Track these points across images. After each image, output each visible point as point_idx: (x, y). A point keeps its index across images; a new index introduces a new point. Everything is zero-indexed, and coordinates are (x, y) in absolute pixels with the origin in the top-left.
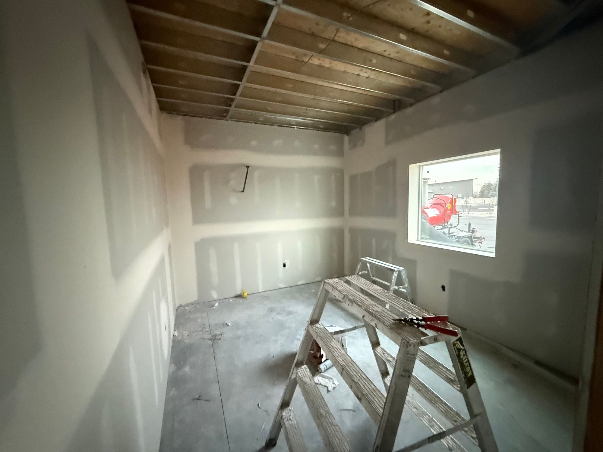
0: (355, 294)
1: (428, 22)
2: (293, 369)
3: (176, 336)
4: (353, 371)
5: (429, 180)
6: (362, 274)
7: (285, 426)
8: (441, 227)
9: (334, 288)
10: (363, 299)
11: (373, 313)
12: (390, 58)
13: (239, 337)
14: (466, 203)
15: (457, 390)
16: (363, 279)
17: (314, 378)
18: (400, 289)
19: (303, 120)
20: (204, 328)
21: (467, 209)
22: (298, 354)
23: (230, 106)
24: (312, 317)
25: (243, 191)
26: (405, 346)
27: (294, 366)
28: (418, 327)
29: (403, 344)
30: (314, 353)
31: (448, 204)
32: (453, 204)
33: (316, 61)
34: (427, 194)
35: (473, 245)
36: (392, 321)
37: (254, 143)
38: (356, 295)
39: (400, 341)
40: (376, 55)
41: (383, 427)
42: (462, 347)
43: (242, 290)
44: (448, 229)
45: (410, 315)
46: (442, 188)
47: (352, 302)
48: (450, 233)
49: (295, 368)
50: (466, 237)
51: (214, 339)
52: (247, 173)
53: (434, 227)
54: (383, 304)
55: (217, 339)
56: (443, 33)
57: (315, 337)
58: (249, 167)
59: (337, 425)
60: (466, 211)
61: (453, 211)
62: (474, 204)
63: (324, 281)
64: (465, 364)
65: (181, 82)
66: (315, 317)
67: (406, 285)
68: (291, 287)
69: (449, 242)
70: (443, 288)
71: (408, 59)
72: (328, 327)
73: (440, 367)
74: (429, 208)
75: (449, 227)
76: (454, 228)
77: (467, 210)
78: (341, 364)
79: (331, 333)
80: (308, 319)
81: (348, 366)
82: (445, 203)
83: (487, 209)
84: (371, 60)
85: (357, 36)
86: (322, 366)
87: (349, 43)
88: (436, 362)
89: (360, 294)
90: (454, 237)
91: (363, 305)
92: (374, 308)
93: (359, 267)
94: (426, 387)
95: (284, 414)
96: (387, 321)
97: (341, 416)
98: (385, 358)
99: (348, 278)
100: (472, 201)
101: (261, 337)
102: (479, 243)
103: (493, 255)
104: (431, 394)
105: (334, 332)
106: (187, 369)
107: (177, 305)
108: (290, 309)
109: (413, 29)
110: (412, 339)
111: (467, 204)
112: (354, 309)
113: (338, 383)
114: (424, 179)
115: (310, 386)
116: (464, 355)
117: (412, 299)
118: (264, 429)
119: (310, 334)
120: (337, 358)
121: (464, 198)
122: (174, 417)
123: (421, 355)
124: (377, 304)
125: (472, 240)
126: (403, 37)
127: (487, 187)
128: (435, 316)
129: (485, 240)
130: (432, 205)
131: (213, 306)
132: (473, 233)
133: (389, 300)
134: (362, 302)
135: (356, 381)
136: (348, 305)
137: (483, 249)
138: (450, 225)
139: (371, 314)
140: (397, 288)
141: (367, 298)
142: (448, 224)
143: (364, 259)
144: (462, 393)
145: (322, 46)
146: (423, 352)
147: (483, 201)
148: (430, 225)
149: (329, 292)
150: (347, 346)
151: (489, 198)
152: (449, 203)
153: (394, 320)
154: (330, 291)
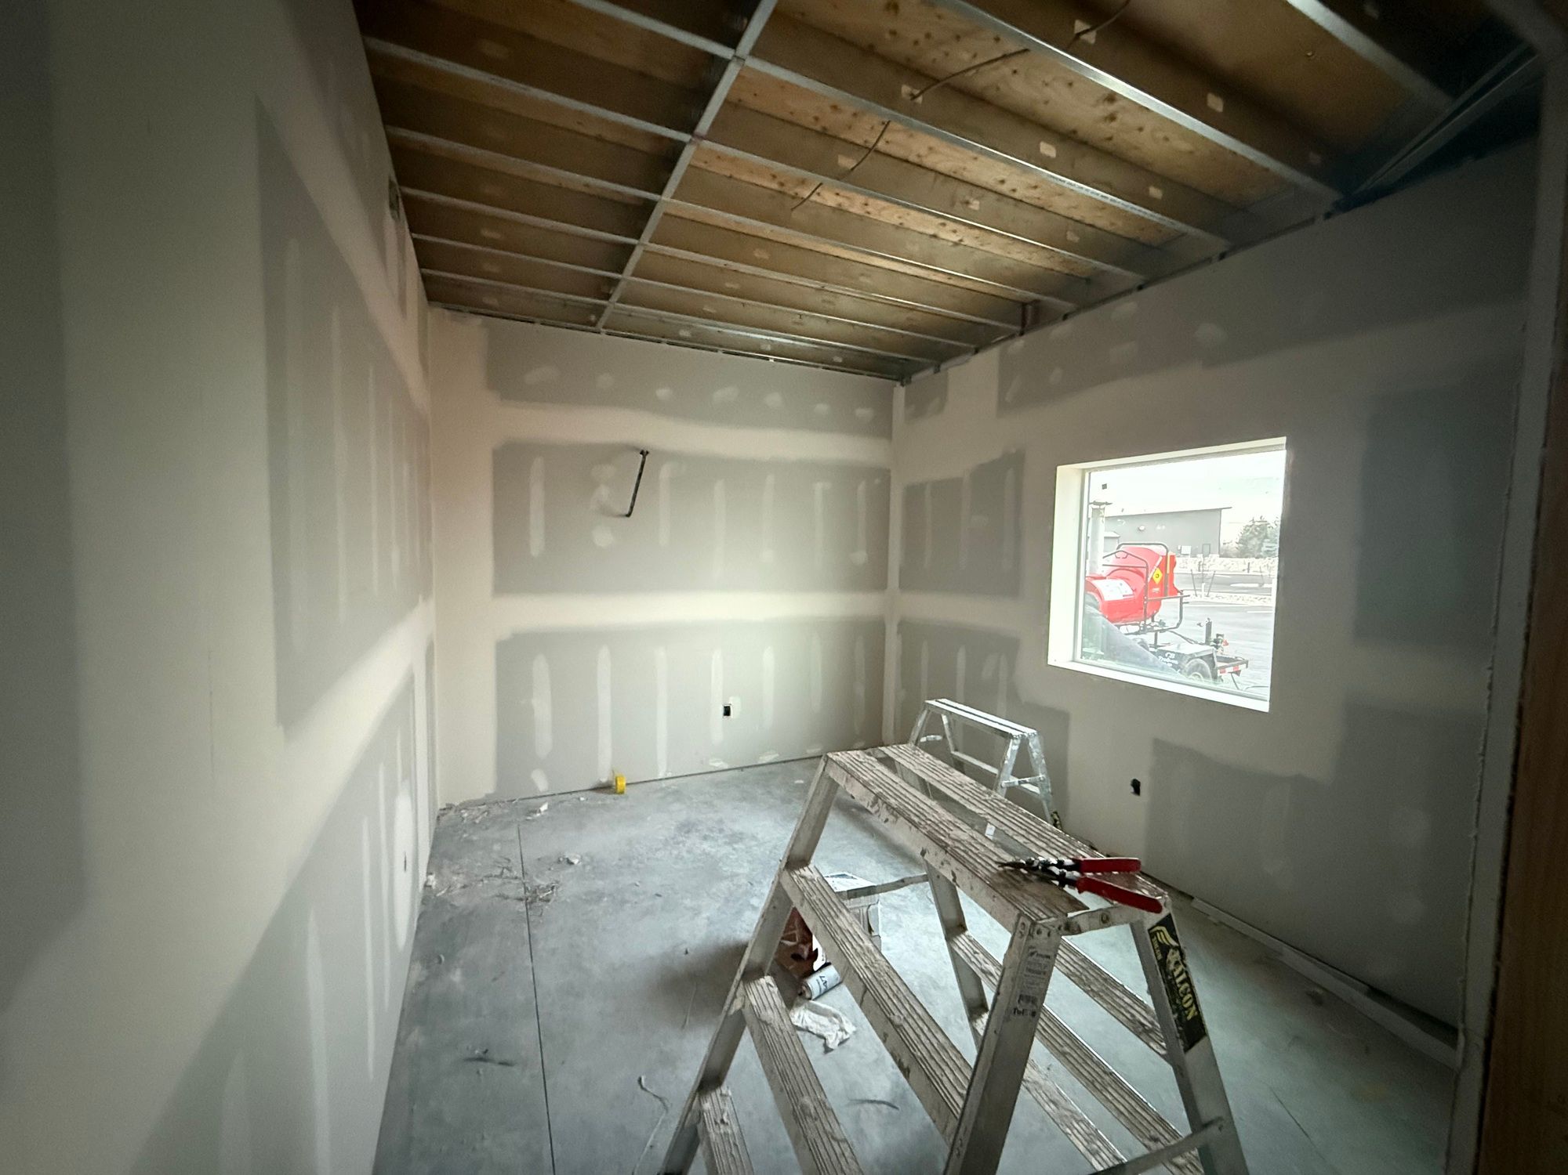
0: (904, 792)
1: (1112, 118)
2: (736, 988)
3: (430, 886)
4: (892, 997)
5: (1107, 507)
6: (927, 741)
7: (709, 1138)
8: (1136, 629)
9: (852, 776)
10: (925, 807)
11: (947, 845)
12: (1015, 199)
13: (599, 896)
14: (1201, 569)
15: (1158, 1053)
16: (927, 755)
17: (791, 1014)
18: (1025, 786)
19: (792, 342)
20: (508, 869)
21: (1203, 584)
22: (750, 946)
23: (607, 297)
24: (792, 849)
25: (629, 515)
26: (1024, 932)
27: (738, 976)
28: (1062, 885)
29: (1020, 928)
30: (795, 946)
31: (1154, 570)
32: (1168, 572)
33: (829, 198)
34: (1101, 542)
35: (1215, 677)
36: (996, 866)
37: (663, 393)
38: (908, 795)
39: (1013, 921)
40: (980, 192)
41: (961, 1145)
42: (1174, 943)
43: (613, 772)
44: (1154, 633)
45: (1043, 853)
46: (1142, 528)
47: (897, 812)
48: (1158, 644)
49: (741, 985)
50: (1201, 658)
51: (533, 899)
52: (642, 466)
53: (1119, 627)
54: (979, 823)
55: (540, 899)
56: (1148, 146)
57: (796, 902)
58: (647, 453)
59: (845, 1141)
60: (1201, 590)
61: (1168, 588)
62: (1222, 571)
63: (827, 757)
64: (1178, 986)
65: (486, 233)
66: (799, 850)
67: (1041, 776)
68: (742, 769)
69: (1153, 666)
70: (1136, 786)
71: (1060, 205)
72: (834, 879)
73: (1118, 993)
74: (1105, 578)
75: (1156, 628)
76: (1167, 632)
77: (1203, 588)
78: (862, 976)
79: (840, 894)
80: (782, 854)
81: (879, 983)
82: (1147, 568)
83: (1256, 585)
84: (967, 203)
85: (934, 142)
86: (813, 983)
87: (913, 158)
88: (1108, 980)
89: (918, 794)
90: (1169, 655)
91: (923, 823)
92: (950, 832)
93: (920, 723)
94: (1080, 1046)
95: (707, 1106)
96: (983, 866)
97: (857, 1119)
98: (979, 966)
99: (889, 751)
100: (1217, 565)
101: (657, 897)
102: (1231, 673)
103: (1264, 707)
104: (1093, 1066)
105: (848, 891)
106: (457, 977)
107: (441, 805)
108: (737, 828)
109: (1075, 132)
110: (1044, 916)
111: (1203, 571)
112: (902, 834)
113: (854, 1029)
114: (1095, 503)
115: (780, 1033)
116: (1177, 963)
117: (1056, 813)
118: (651, 1147)
119: (785, 892)
120: (850, 960)
121: (1195, 556)
122: (415, 1107)
123: (1068, 959)
124: (960, 822)
125: (1213, 664)
126: (1048, 150)
127: (1256, 531)
128: (1105, 858)
129: (1247, 667)
130: (1113, 572)
131: (535, 812)
132: (1217, 647)
133: (991, 813)
134: (921, 814)
135: (897, 1021)
136: (887, 820)
137: (1242, 689)
138: (1157, 624)
139: (944, 847)
140: (1017, 784)
141: (933, 803)
142: (1153, 621)
143: (933, 702)
144: (1171, 1064)
145: (846, 162)
146: (1076, 953)
147: (1246, 567)
148: (1107, 620)
149: (838, 785)
150: (880, 930)
151: (1262, 559)
152: (1158, 567)
153: (1002, 865)
154: (842, 783)
